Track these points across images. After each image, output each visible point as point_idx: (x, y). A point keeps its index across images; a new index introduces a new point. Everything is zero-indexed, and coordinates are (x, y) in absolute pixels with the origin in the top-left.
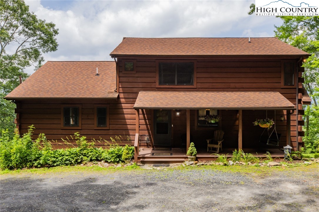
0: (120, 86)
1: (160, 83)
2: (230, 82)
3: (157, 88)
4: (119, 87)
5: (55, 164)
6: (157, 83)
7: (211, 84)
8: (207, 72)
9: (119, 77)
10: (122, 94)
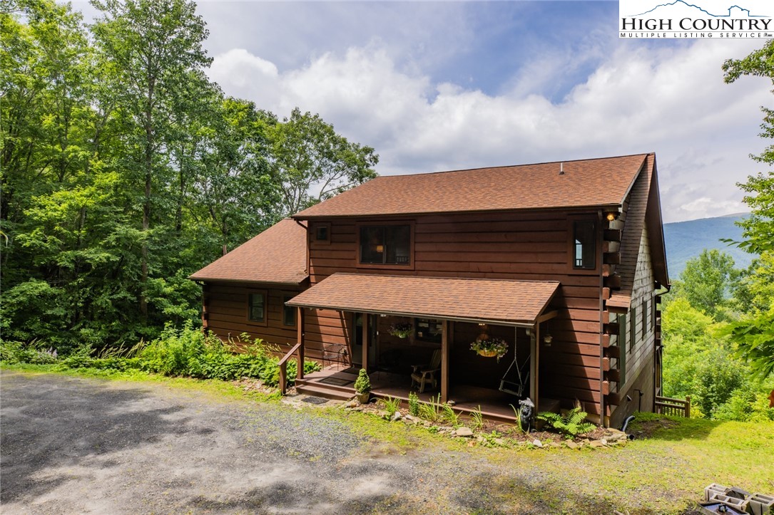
0: (311, 264)
1: (363, 260)
2: (469, 260)
3: (358, 268)
4: (310, 266)
5: (209, 376)
6: (358, 261)
7: (437, 263)
8: (431, 242)
9: (310, 250)
10: (314, 276)
